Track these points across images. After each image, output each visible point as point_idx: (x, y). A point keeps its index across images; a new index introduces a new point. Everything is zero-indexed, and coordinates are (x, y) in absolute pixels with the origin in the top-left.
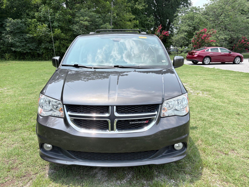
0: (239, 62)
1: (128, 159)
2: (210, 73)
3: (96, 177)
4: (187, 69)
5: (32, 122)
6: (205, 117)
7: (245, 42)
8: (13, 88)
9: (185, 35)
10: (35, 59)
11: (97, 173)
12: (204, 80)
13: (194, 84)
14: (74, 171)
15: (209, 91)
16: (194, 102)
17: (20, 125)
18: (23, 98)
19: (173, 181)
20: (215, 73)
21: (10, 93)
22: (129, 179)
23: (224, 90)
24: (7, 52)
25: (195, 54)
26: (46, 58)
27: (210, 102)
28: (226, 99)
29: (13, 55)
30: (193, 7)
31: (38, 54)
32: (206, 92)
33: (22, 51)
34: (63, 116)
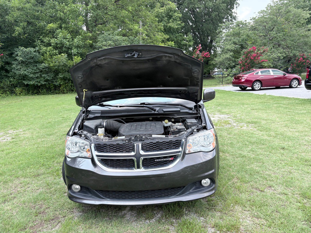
0: (296, 86)
1: (156, 196)
2: (259, 101)
3: (125, 218)
4: (233, 97)
5: (55, 165)
6: (245, 153)
7: (304, 61)
8: (29, 129)
9: (230, 55)
10: (52, 93)
11: (126, 214)
12: (251, 109)
13: (238, 115)
14: (102, 213)
15: (255, 123)
16: (236, 137)
17: (42, 170)
18: (43, 140)
19: (203, 219)
20: (266, 100)
21: (26, 136)
22: (158, 219)
23: (272, 121)
24: (18, 86)
25: (242, 79)
26: (64, 90)
27: (254, 136)
28: (273, 131)
29: (25, 89)
30: (238, 21)
31: (55, 86)
32: (252, 124)
33: (36, 83)
34: (90, 156)
